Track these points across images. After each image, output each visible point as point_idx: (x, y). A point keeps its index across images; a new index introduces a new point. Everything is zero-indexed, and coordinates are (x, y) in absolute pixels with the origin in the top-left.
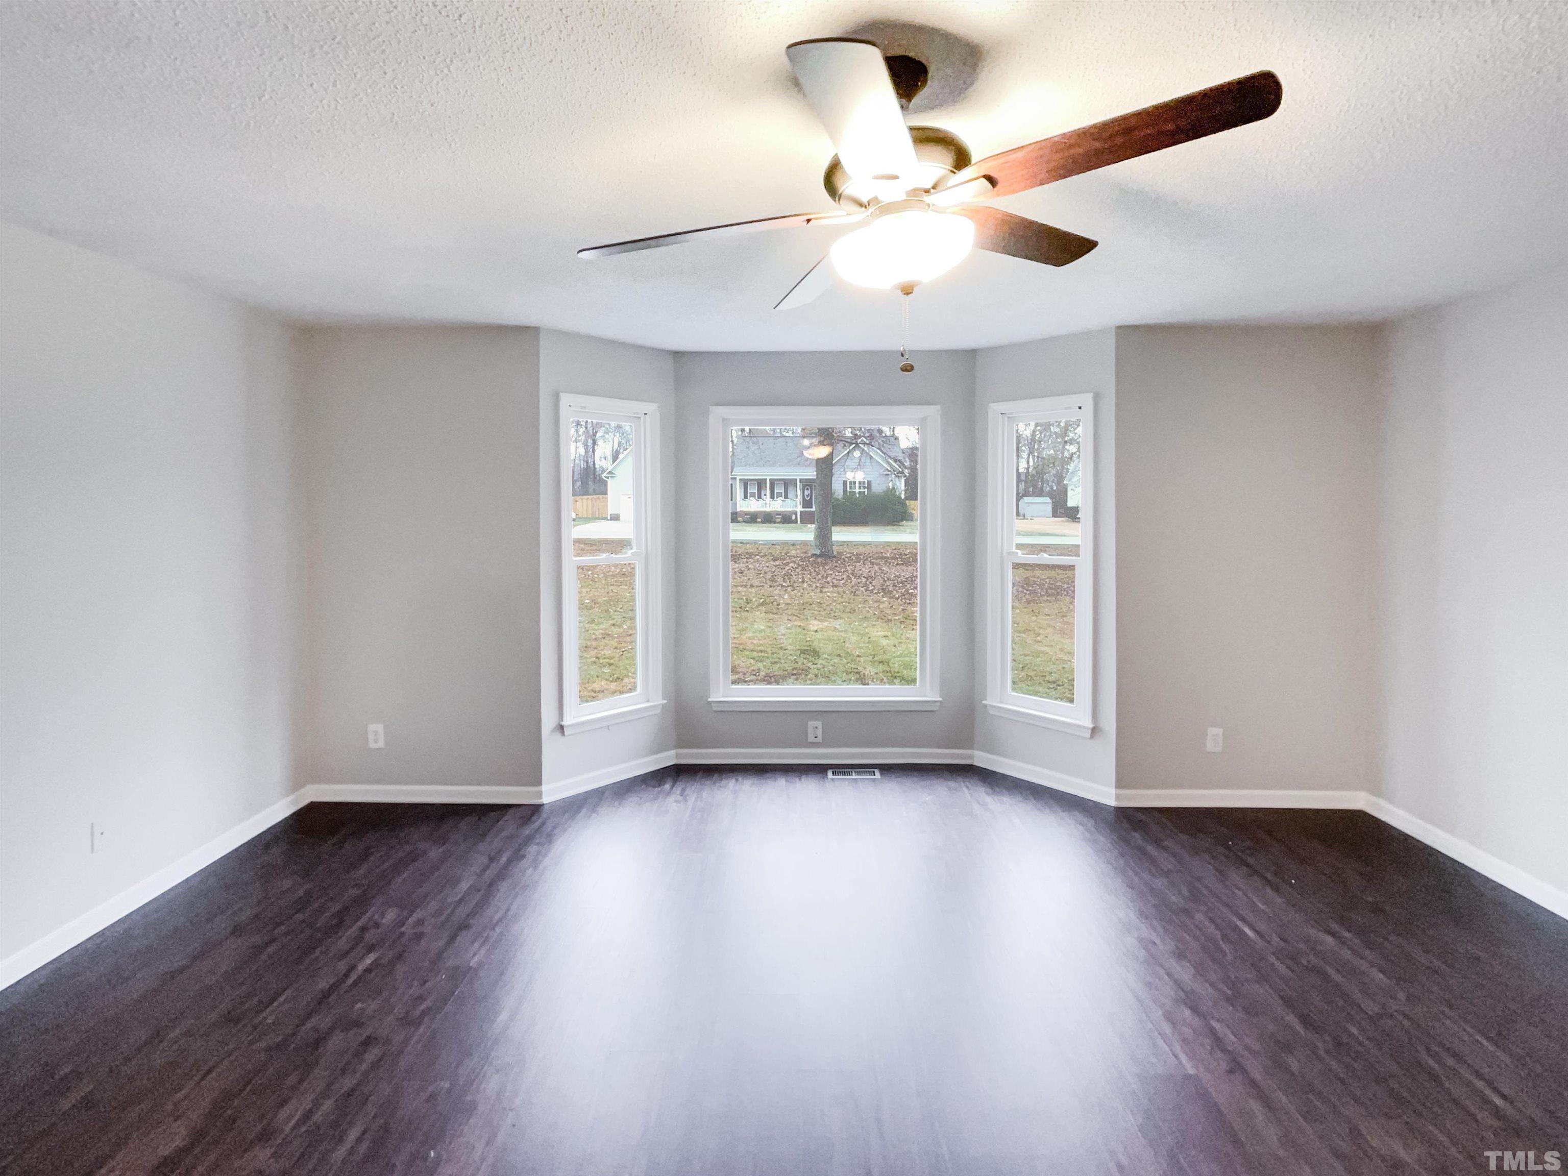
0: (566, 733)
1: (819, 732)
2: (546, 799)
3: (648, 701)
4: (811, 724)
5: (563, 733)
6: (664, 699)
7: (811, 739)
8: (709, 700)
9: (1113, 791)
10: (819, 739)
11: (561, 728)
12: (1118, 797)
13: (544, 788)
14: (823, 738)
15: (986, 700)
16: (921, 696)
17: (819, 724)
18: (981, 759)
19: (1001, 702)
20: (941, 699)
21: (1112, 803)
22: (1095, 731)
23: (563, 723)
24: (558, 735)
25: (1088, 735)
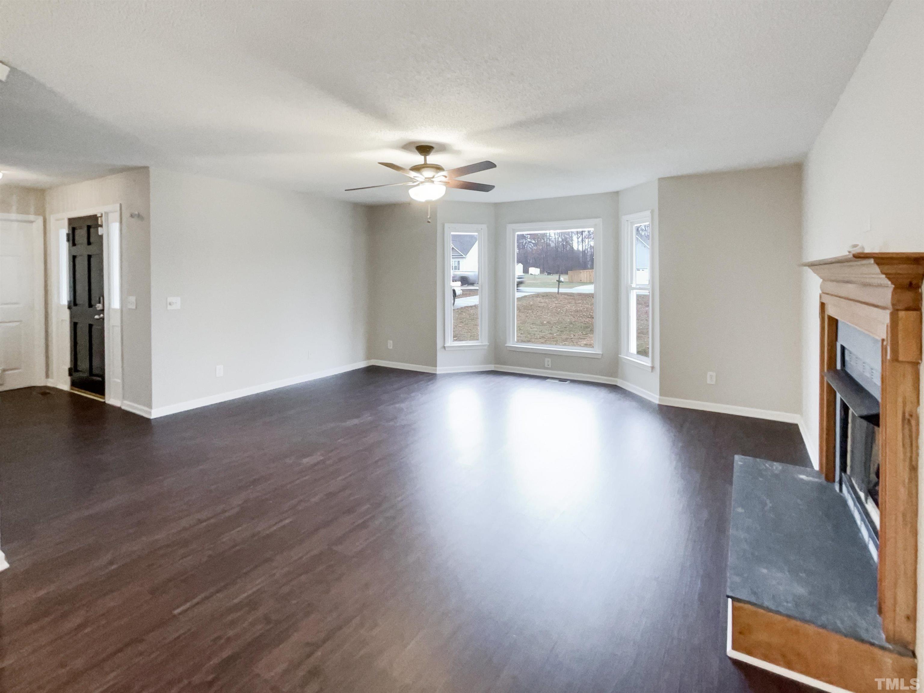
0: (446, 349)
1: (550, 363)
2: (438, 372)
3: (482, 343)
4: (547, 359)
5: (445, 349)
6: (488, 343)
7: (546, 366)
8: (506, 345)
9: (658, 397)
10: (550, 366)
11: (444, 347)
12: (660, 400)
13: (438, 368)
14: (551, 366)
15: (621, 355)
16: (595, 351)
17: (550, 360)
18: (619, 383)
19: (627, 356)
20: (601, 353)
21: (657, 402)
22: (653, 368)
23: (445, 346)
24: (443, 350)
25: (650, 371)
